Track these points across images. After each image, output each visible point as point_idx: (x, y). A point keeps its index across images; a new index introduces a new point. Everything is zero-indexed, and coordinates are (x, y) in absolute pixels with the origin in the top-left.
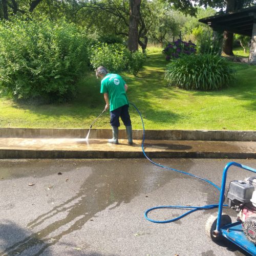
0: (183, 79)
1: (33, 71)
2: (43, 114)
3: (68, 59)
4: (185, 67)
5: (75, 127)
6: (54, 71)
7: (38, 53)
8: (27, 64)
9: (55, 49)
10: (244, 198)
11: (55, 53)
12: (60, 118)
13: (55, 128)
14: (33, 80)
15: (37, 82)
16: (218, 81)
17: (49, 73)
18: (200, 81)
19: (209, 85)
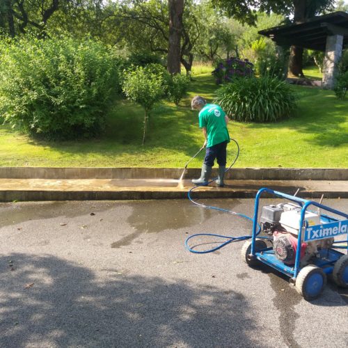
0: (234, 109)
1: (53, 100)
2: (67, 151)
3: (95, 86)
4: (237, 94)
5: (105, 166)
6: (79, 100)
7: (60, 79)
8: (47, 91)
9: (79, 73)
10: (274, 220)
11: (80, 78)
12: (88, 156)
13: (82, 167)
14: (54, 111)
15: (58, 113)
16: (276, 111)
17: (74, 102)
18: (255, 111)
19: (266, 115)
